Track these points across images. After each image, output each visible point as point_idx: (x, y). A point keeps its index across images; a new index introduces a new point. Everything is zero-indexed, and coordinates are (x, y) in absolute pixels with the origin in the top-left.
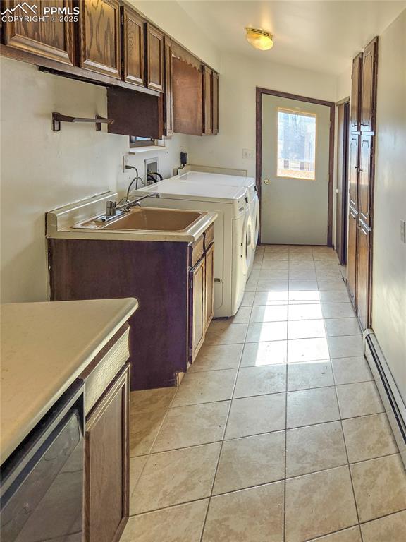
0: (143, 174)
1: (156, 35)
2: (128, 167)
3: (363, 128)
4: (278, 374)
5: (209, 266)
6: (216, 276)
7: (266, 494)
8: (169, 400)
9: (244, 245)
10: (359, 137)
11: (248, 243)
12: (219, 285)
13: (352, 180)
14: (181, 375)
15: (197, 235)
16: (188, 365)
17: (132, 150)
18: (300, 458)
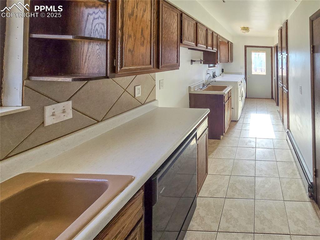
0: (212, 75)
1: (215, 35)
2: (208, 74)
3: (283, 53)
4: (253, 142)
5: (230, 103)
6: (232, 107)
7: (248, 180)
8: (218, 144)
9: (241, 97)
10: (282, 57)
11: (242, 97)
12: (233, 110)
13: (280, 74)
14: (222, 136)
15: (226, 92)
16: (224, 134)
17: (209, 69)
18: (261, 171)
